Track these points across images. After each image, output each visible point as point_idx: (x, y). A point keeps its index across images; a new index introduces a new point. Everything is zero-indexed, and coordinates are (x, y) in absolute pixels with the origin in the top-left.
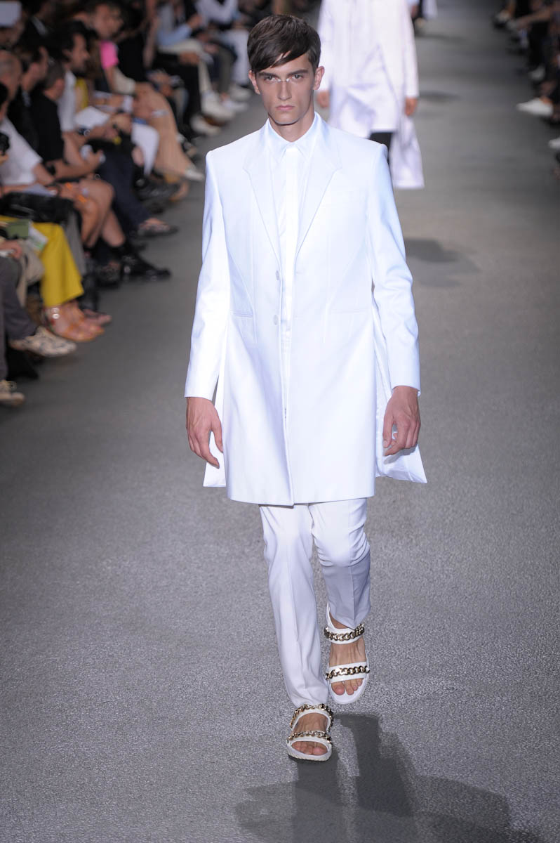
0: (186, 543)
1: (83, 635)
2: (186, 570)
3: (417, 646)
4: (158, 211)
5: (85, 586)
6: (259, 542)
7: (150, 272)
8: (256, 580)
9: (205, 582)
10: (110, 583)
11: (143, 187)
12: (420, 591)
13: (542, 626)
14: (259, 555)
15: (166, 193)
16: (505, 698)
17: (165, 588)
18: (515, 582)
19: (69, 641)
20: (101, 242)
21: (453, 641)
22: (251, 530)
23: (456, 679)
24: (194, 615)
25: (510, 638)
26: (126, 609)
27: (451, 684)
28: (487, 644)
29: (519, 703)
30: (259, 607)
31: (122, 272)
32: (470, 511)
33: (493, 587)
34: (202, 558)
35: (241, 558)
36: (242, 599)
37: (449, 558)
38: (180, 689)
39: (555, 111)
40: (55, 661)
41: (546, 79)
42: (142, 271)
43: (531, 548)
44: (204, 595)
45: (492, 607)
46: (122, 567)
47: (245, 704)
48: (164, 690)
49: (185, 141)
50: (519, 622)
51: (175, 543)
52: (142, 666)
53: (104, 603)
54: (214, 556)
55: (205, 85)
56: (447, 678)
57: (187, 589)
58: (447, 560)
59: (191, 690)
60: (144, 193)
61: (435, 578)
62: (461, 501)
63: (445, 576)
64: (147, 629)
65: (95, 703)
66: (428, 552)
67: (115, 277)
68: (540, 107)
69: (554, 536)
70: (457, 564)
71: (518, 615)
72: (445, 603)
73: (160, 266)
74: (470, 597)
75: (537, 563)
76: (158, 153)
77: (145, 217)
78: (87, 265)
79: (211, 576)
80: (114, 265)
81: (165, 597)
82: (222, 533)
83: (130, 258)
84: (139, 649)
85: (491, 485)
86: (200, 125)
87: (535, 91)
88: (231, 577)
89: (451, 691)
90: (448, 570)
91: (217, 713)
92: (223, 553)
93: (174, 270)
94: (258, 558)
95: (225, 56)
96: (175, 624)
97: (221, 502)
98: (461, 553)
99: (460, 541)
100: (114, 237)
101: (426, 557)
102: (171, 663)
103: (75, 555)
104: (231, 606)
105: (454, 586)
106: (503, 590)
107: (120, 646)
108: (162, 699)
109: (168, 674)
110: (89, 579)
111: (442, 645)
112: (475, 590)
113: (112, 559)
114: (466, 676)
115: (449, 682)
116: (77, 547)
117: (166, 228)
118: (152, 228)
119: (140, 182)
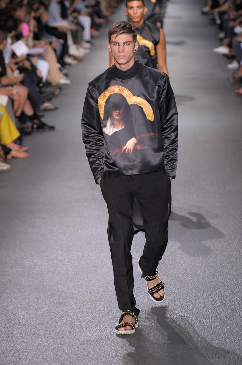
0: (62, 251)
1: (16, 293)
2: (63, 263)
3: (168, 297)
5: (16, 271)
6: (96, 250)
7: (45, 127)
8: (95, 267)
9: (71, 269)
10: (28, 269)
11: (42, 87)
12: (169, 272)
13: (225, 287)
14: (96, 256)
16: (208, 320)
17: (53, 272)
18: (213, 267)
19: (9, 296)
21: (184, 294)
23: (186, 312)
24: (67, 283)
25: (210, 293)
26: (35, 281)
28: (200, 295)
29: (215, 322)
30: (96, 280)
31: (32, 127)
33: (203, 270)
34: (70, 258)
35: (88, 257)
36: (88, 276)
37: (183, 256)
38: (60, 318)
39: (230, 51)
40: (3, 306)
41: (225, 37)
42: (42, 127)
43: (220, 252)
44: (71, 274)
45: (202, 279)
46: (34, 262)
47: (90, 324)
48: (53, 318)
49: (61, 67)
50: (215, 285)
51: (58, 251)
52: (43, 308)
53: (25, 278)
54: (75, 257)
56: (182, 311)
57: (63, 272)
58: (182, 257)
59: (65, 318)
60: (43, 90)
61: (176, 266)
63: (181, 265)
64: (45, 291)
65: (21, 325)
66: (173, 254)
67: (29, 130)
68: (223, 50)
69: (230, 246)
70: (186, 259)
71: (214, 282)
72: (181, 277)
74: (192, 274)
75: (223, 258)
76: (49, 72)
77: (43, 102)
78: (17, 124)
79: (74, 266)
80: (29, 124)
81: (53, 276)
82: (79, 246)
83: (36, 121)
84: (41, 300)
86: (68, 60)
87: (221, 42)
88: (83, 266)
90: (182, 262)
91: (77, 329)
92: (79, 255)
93: (56, 126)
94: (96, 257)
95: (79, 29)
96: (58, 288)
97: (78, 232)
100: (29, 112)
101: (172, 256)
102: (56, 306)
103: (12, 257)
104: (83, 279)
105: (185, 269)
106: (207, 271)
107: (33, 298)
108: (52, 323)
109: (55, 311)
110: (18, 268)
111: (179, 296)
112: (194, 271)
113: (29, 259)
114: (191, 310)
115: (183, 313)
116: (13, 253)
117: (52, 107)
118: (46, 107)
119: (41, 85)
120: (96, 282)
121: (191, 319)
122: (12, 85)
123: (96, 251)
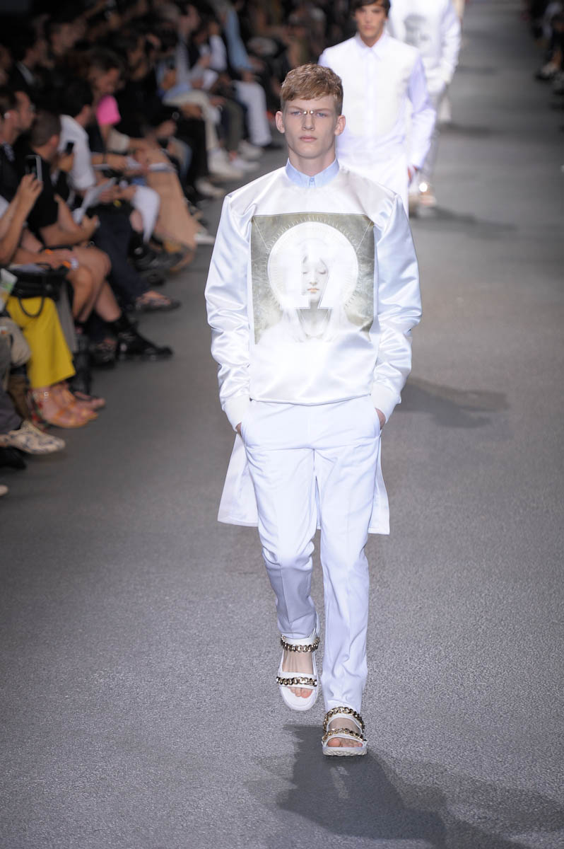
0: (188, 653)
1: (72, 755)
2: (188, 684)
4: (158, 283)
5: (74, 700)
6: (269, 652)
7: (149, 350)
9: (209, 697)
10: (102, 697)
11: (141, 256)
12: (449, 708)
15: (167, 263)
17: (164, 704)
18: (556, 699)
19: (57, 761)
20: (95, 316)
21: (485, 765)
22: (261, 639)
23: (489, 807)
24: (197, 733)
25: (549, 761)
26: (120, 727)
27: (483, 813)
30: (269, 725)
31: (118, 351)
32: (506, 619)
33: (531, 705)
34: (206, 670)
35: (249, 670)
36: (250, 716)
37: (482, 671)
38: (181, 816)
40: (40, 784)
42: (140, 349)
44: (207, 711)
45: (530, 727)
46: (116, 679)
47: (253, 833)
48: (162, 816)
51: (176, 653)
52: (137, 791)
53: (96, 719)
54: (219, 668)
55: (212, 142)
56: (479, 806)
57: (189, 705)
58: (480, 674)
59: (192, 818)
60: (143, 262)
61: (466, 694)
62: (496, 607)
63: (477, 693)
64: (143, 749)
65: (85, 831)
66: (459, 666)
70: (491, 679)
71: (559, 737)
72: (477, 722)
73: (161, 343)
74: (505, 716)
76: (158, 218)
77: (145, 289)
78: (79, 342)
79: (215, 690)
80: (110, 343)
81: (163, 714)
82: (228, 642)
83: (127, 335)
84: (134, 772)
85: (529, 591)
86: (205, 188)
88: (238, 692)
89: (483, 820)
90: (480, 685)
91: (221, 843)
92: (228, 665)
95: (234, 109)
96: (175, 744)
97: (227, 607)
98: (495, 666)
99: (494, 653)
100: (109, 311)
101: (456, 671)
102: (170, 787)
103: (63, 666)
104: (238, 724)
105: (487, 703)
106: (542, 708)
107: (114, 767)
108: (160, 828)
109: (167, 799)
110: (80, 693)
111: (473, 769)
112: (511, 707)
113: (104, 671)
114: (500, 804)
115: (481, 810)
116: (66, 656)
117: (166, 303)
118: (151, 301)
119: (139, 251)
120: (270, 731)
121: (501, 824)
122: (69, 247)
123: (270, 655)
